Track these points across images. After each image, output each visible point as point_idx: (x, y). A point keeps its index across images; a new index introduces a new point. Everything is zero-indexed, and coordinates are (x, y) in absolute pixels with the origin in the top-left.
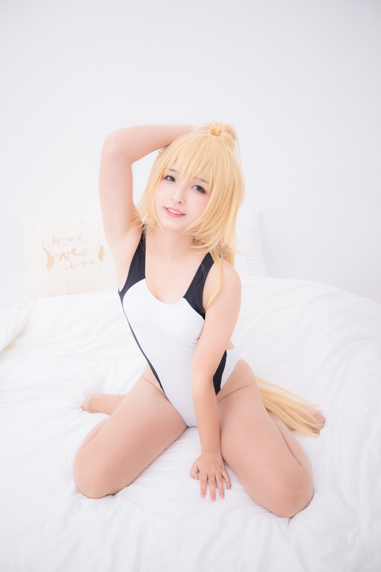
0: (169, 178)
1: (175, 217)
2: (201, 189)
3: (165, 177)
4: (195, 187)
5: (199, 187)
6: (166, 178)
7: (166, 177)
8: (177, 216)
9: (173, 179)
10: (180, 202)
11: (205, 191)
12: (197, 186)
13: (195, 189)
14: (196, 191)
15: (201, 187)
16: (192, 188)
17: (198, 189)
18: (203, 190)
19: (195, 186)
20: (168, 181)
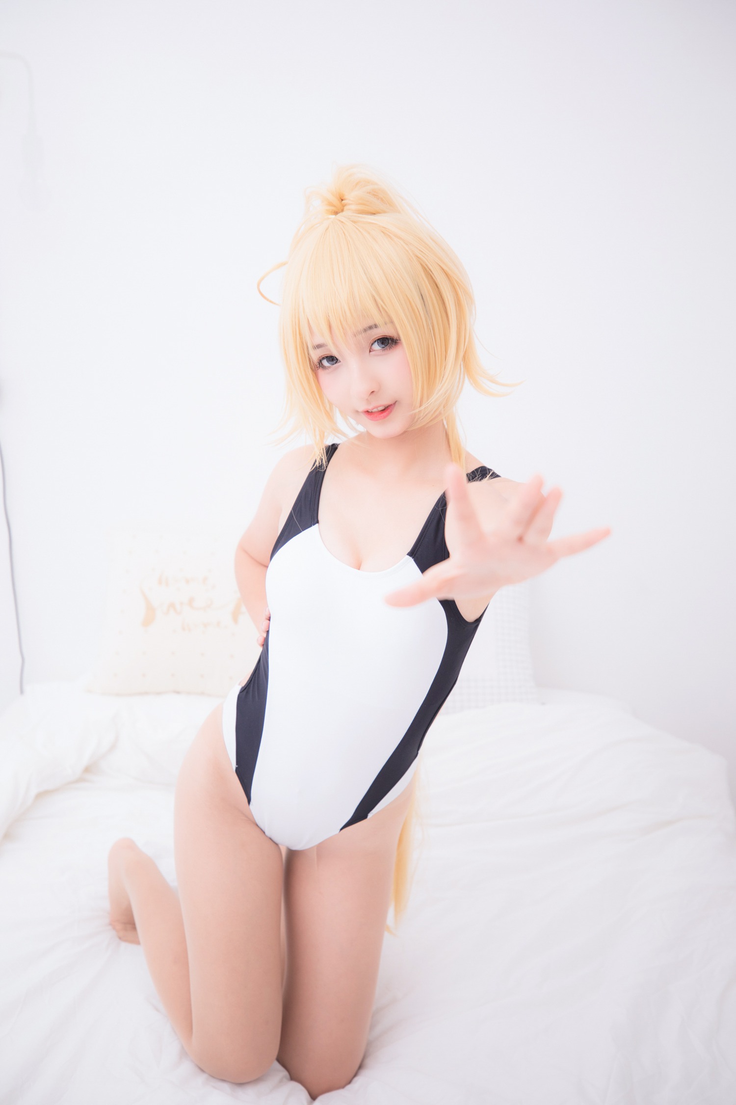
2: (388, 341)
3: (318, 363)
5: (381, 338)
7: (320, 365)
10: (373, 392)
11: (394, 338)
16: (372, 353)
17: (383, 344)
18: (391, 340)
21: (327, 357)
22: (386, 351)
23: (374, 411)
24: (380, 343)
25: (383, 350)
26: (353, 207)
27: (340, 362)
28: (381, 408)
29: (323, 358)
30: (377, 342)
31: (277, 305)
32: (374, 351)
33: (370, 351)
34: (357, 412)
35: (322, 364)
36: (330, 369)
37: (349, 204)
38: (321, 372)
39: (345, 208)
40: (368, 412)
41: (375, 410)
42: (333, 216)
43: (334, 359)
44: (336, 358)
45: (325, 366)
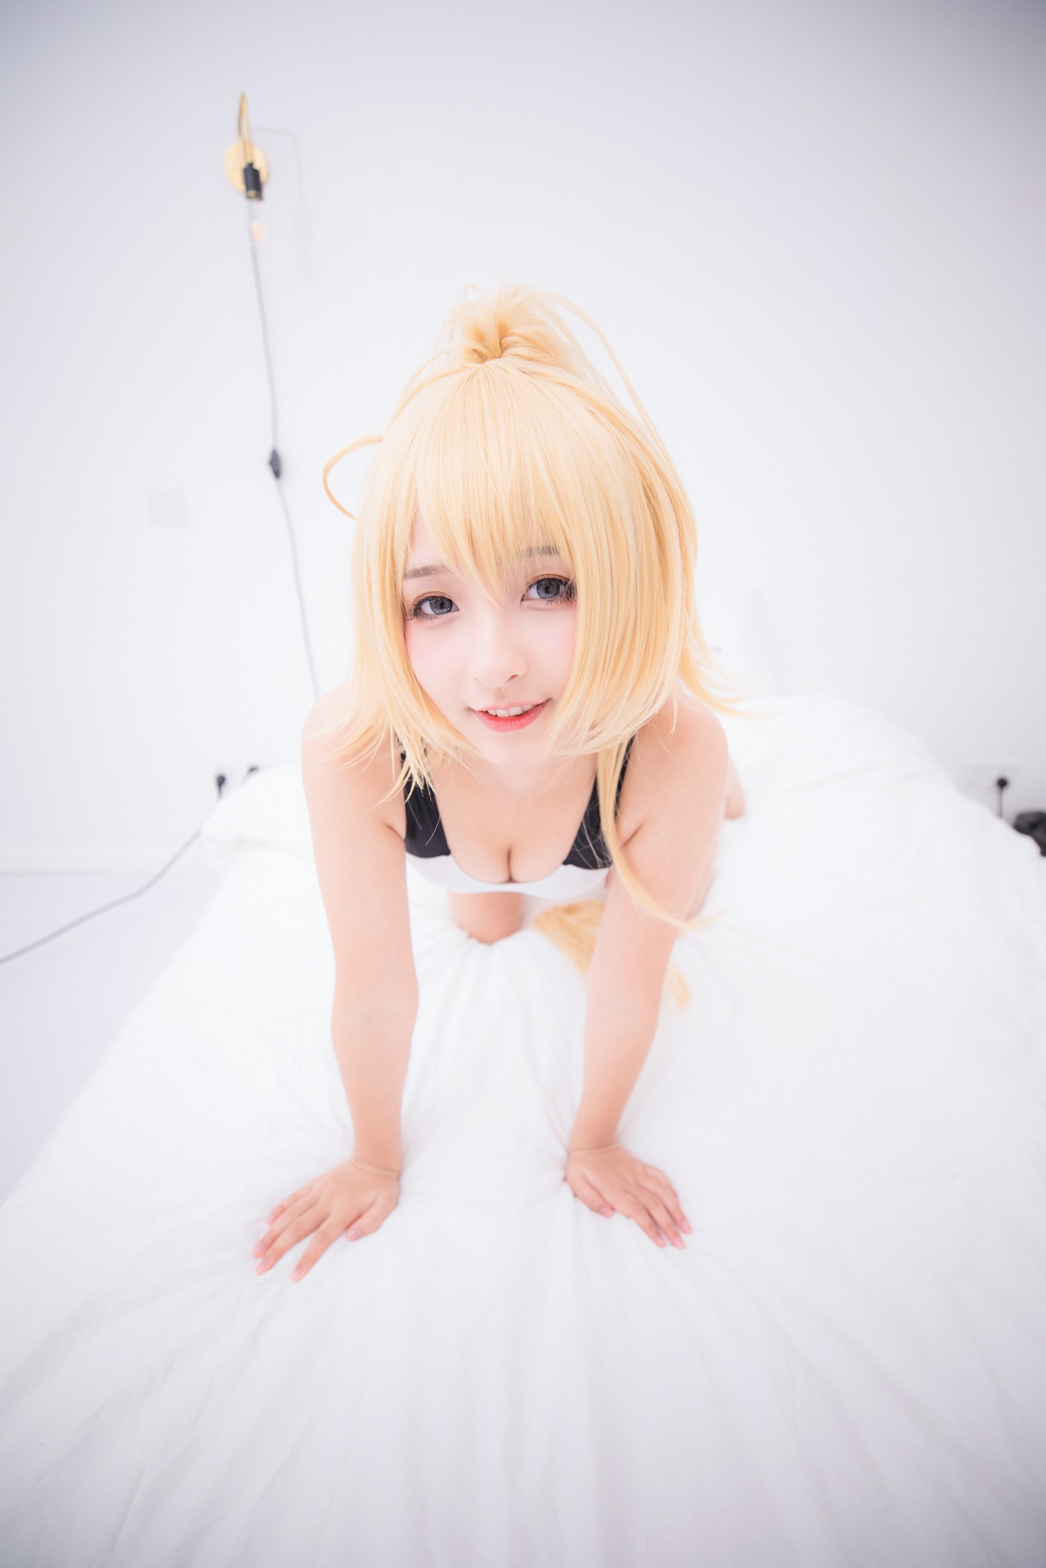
0: (427, 608)
1: (522, 726)
2: (558, 588)
3: (413, 607)
4: (534, 592)
5: (548, 579)
6: (418, 610)
7: (415, 610)
8: (522, 721)
9: (443, 604)
10: (513, 676)
11: (572, 586)
12: (538, 582)
14: (543, 604)
16: (526, 603)
17: (547, 590)
18: (563, 585)
19: (530, 588)
20: (429, 622)
21: (433, 598)
22: (553, 604)
23: (501, 713)
24: (541, 590)
27: (458, 610)
28: (516, 711)
29: (427, 599)
30: (536, 586)
32: (528, 599)
33: (522, 600)
34: (470, 709)
35: (421, 609)
36: (434, 621)
38: (413, 624)
40: (488, 715)
41: (504, 713)
43: (447, 604)
44: (451, 602)
45: (425, 613)
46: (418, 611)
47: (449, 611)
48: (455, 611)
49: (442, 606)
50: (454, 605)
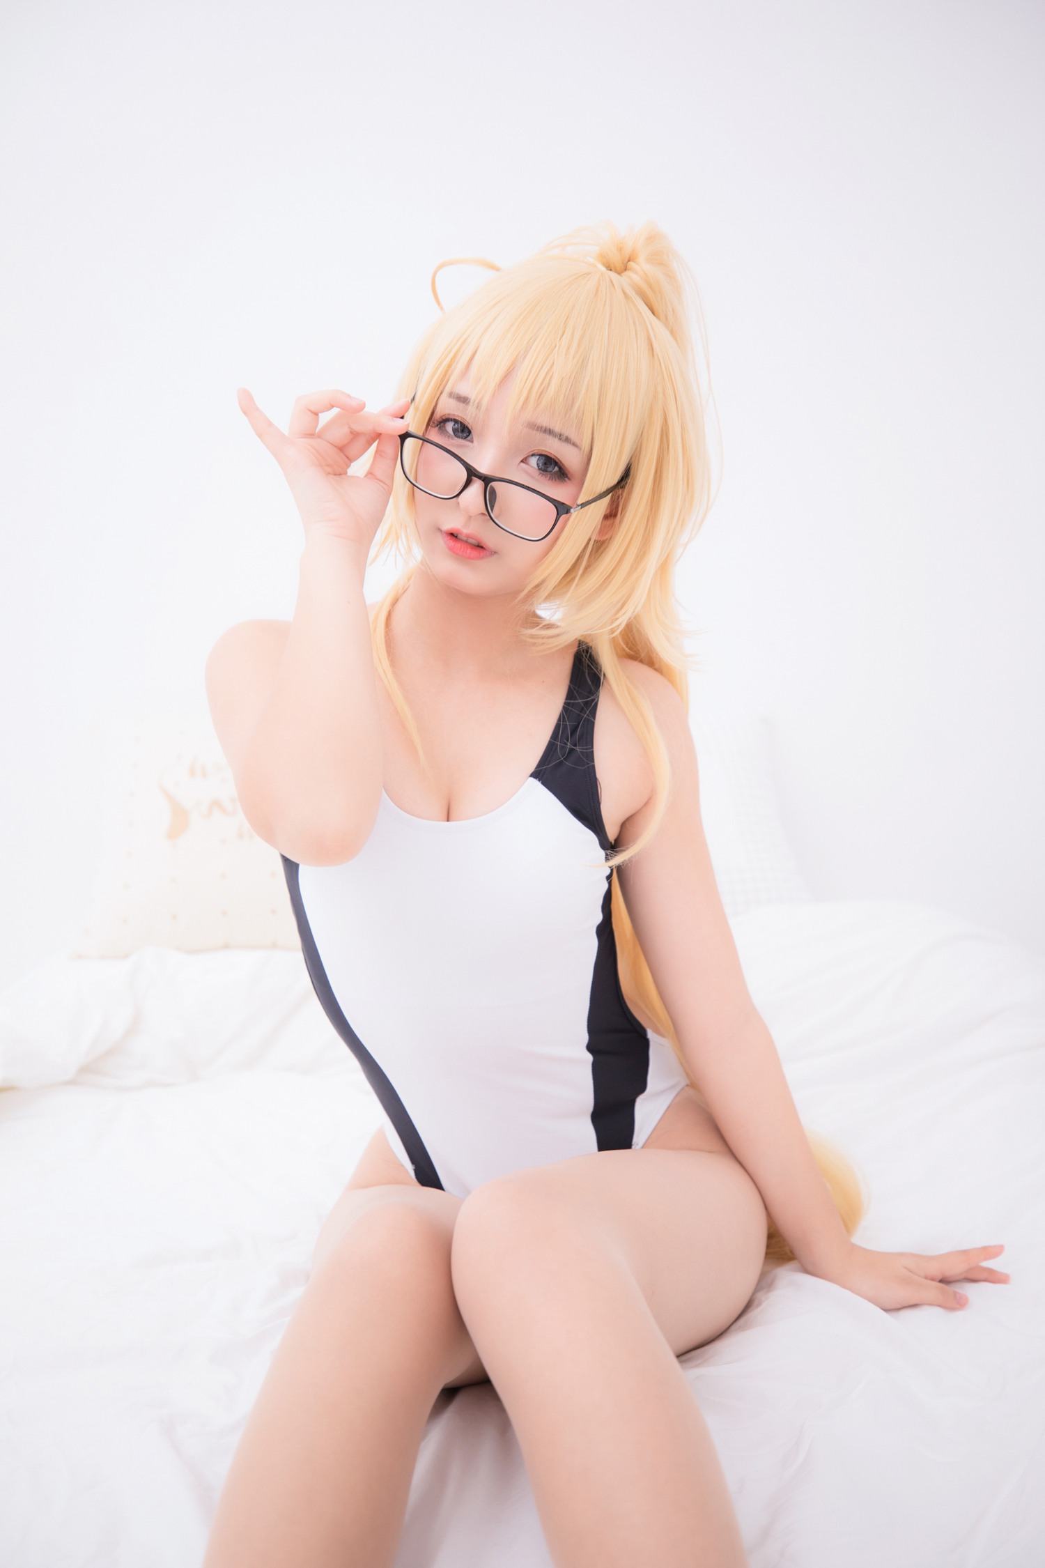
0: (450, 427)
2: (553, 467)
3: (440, 420)
4: (534, 461)
5: (548, 457)
7: (440, 423)
11: (567, 472)
12: (541, 455)
13: (532, 467)
14: (537, 474)
15: (551, 458)
16: (522, 464)
17: (545, 465)
18: (560, 468)
19: (533, 455)
20: (447, 438)
22: (543, 478)
24: (542, 461)
25: (540, 473)
26: (636, 278)
27: (472, 443)
28: (474, 542)
29: (456, 421)
30: (538, 457)
31: (442, 308)
32: (527, 463)
33: (522, 461)
34: (438, 526)
35: (444, 426)
36: (450, 440)
37: (636, 273)
38: (433, 433)
39: (627, 273)
40: (453, 535)
41: (465, 539)
42: (603, 269)
43: (466, 430)
44: (470, 432)
45: (447, 432)
46: (442, 424)
47: (465, 438)
48: (469, 441)
49: (463, 431)
50: (470, 436)
